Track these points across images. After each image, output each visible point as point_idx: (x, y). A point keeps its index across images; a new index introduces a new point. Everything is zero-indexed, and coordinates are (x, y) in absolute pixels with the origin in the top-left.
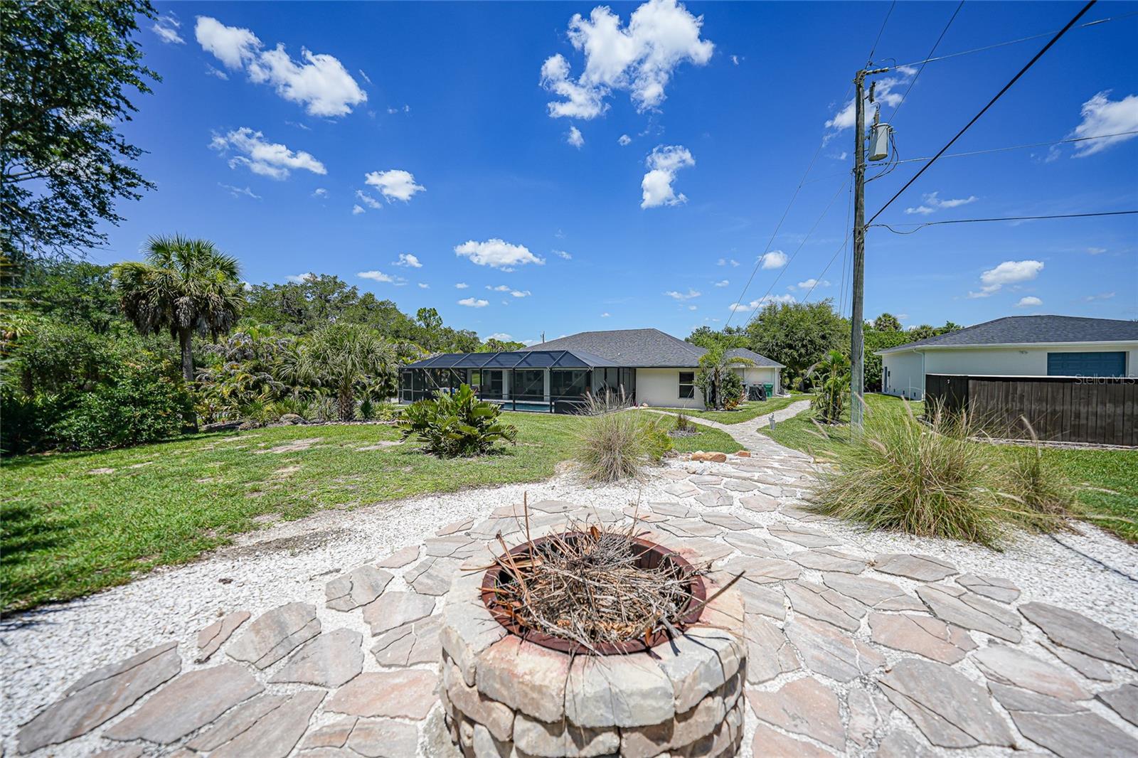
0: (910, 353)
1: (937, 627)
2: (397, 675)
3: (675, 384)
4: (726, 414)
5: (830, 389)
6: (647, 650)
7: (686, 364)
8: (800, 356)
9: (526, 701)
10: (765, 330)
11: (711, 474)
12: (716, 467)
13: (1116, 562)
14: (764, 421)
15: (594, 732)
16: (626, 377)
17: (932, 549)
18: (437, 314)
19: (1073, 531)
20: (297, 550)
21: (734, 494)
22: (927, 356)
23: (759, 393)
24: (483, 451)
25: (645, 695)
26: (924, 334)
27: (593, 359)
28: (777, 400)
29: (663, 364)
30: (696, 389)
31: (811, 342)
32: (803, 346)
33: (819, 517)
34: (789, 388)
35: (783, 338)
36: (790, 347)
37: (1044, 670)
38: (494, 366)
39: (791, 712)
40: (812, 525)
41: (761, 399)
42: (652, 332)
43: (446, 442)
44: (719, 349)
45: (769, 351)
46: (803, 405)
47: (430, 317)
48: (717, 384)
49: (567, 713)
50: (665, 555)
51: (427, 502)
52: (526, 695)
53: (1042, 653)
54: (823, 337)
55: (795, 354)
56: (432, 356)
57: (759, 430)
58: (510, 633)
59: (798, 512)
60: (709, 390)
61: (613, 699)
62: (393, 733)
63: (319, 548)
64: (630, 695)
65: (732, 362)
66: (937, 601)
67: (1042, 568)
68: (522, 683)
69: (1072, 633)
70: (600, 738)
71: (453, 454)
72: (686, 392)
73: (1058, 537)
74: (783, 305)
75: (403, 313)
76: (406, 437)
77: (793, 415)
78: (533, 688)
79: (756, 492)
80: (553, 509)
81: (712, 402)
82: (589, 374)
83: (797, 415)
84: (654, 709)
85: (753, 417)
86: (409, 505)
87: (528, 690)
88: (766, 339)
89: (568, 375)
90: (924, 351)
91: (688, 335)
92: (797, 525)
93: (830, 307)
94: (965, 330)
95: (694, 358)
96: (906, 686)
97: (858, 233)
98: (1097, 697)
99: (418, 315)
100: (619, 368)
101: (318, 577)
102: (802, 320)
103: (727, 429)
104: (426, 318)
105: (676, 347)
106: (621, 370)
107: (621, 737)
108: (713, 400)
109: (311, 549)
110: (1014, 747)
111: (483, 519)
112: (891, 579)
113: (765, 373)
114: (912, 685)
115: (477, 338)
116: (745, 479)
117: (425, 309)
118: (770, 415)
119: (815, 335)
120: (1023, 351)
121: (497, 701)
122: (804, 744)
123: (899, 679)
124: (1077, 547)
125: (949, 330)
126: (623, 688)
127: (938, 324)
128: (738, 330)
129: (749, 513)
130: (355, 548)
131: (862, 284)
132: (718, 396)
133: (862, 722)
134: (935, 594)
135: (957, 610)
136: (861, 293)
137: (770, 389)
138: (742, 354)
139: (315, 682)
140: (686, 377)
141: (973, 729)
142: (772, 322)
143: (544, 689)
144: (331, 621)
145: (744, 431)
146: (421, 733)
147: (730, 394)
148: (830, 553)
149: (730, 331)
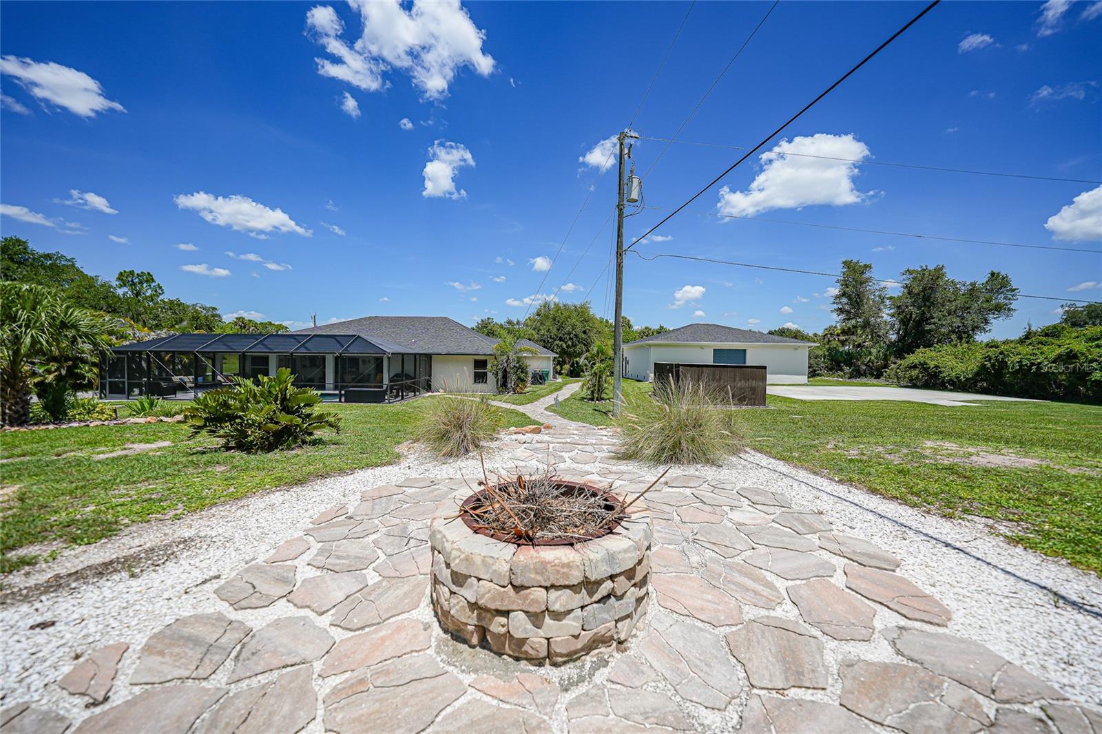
0: (641, 347)
1: (708, 508)
2: (376, 631)
3: (468, 371)
4: (516, 396)
5: (596, 374)
6: (611, 533)
7: (481, 352)
8: (568, 347)
9: (558, 577)
10: (541, 324)
11: (537, 442)
12: (537, 437)
13: (764, 463)
14: (550, 400)
15: (599, 583)
16: (423, 363)
17: (691, 470)
18: (153, 281)
19: (746, 452)
20: (138, 570)
21: (563, 454)
22: (652, 350)
23: (540, 378)
24: (304, 442)
25: (626, 551)
26: (646, 333)
27: (390, 345)
28: (553, 384)
29: (459, 351)
30: (490, 375)
31: (576, 336)
32: (570, 339)
33: (625, 462)
34: (560, 374)
35: (555, 331)
36: (561, 339)
37: (754, 515)
38: (260, 350)
39: (663, 564)
40: (622, 467)
41: (541, 384)
42: (445, 320)
43: (253, 435)
44: (509, 339)
45: (544, 341)
46: (574, 387)
47: (141, 283)
48: (508, 370)
49: (587, 575)
50: (577, 486)
51: (277, 497)
52: (558, 572)
53: (751, 509)
54: (585, 332)
55: (564, 346)
56: (153, 335)
57: (546, 409)
58: (519, 545)
59: (611, 460)
60: (500, 375)
61: (611, 558)
62: (410, 664)
63: (167, 563)
64: (620, 553)
65: (521, 351)
66: (703, 496)
67: (739, 471)
68: (555, 565)
69: (759, 497)
70: (603, 586)
71: (270, 448)
72: (480, 377)
73: (741, 455)
74: (555, 304)
75: (91, 274)
76: (196, 433)
77: (568, 396)
78: (563, 566)
79: (576, 451)
80: (422, 484)
81: (503, 385)
82: (379, 362)
83: (572, 395)
84: (631, 558)
85: (539, 399)
86: (256, 503)
87: (559, 568)
88: (542, 332)
89: (354, 361)
90: (650, 346)
91: (474, 325)
92: (614, 468)
93: (588, 308)
94: (670, 331)
95: (487, 346)
96: (706, 538)
97: (619, 255)
98: (773, 521)
99: (119, 279)
100: (415, 355)
101: (195, 589)
102: (569, 317)
103: (521, 409)
104: (134, 284)
105: (470, 335)
106: (417, 357)
107: (613, 582)
108: (504, 384)
109: (158, 565)
110: (753, 549)
111: (356, 504)
112: (678, 490)
113: (542, 361)
114: (708, 537)
115: (219, 316)
116: (563, 443)
117: (132, 273)
118: (554, 395)
119: (579, 330)
120: (702, 348)
121: (533, 587)
122: (675, 576)
123: (702, 535)
124: (749, 459)
125: (661, 331)
126: (615, 549)
127: (655, 327)
128: (518, 323)
129: (580, 466)
130: (219, 553)
131: (621, 293)
132: (509, 381)
133: (695, 559)
134: (702, 493)
135: (713, 498)
136: (621, 301)
137: (547, 374)
138: (524, 344)
139: (289, 664)
140: (480, 364)
141: (738, 546)
142: (547, 317)
143: (571, 564)
144: (255, 619)
145: (536, 410)
146: (435, 655)
147: (519, 378)
148: (641, 482)
149: (510, 322)
